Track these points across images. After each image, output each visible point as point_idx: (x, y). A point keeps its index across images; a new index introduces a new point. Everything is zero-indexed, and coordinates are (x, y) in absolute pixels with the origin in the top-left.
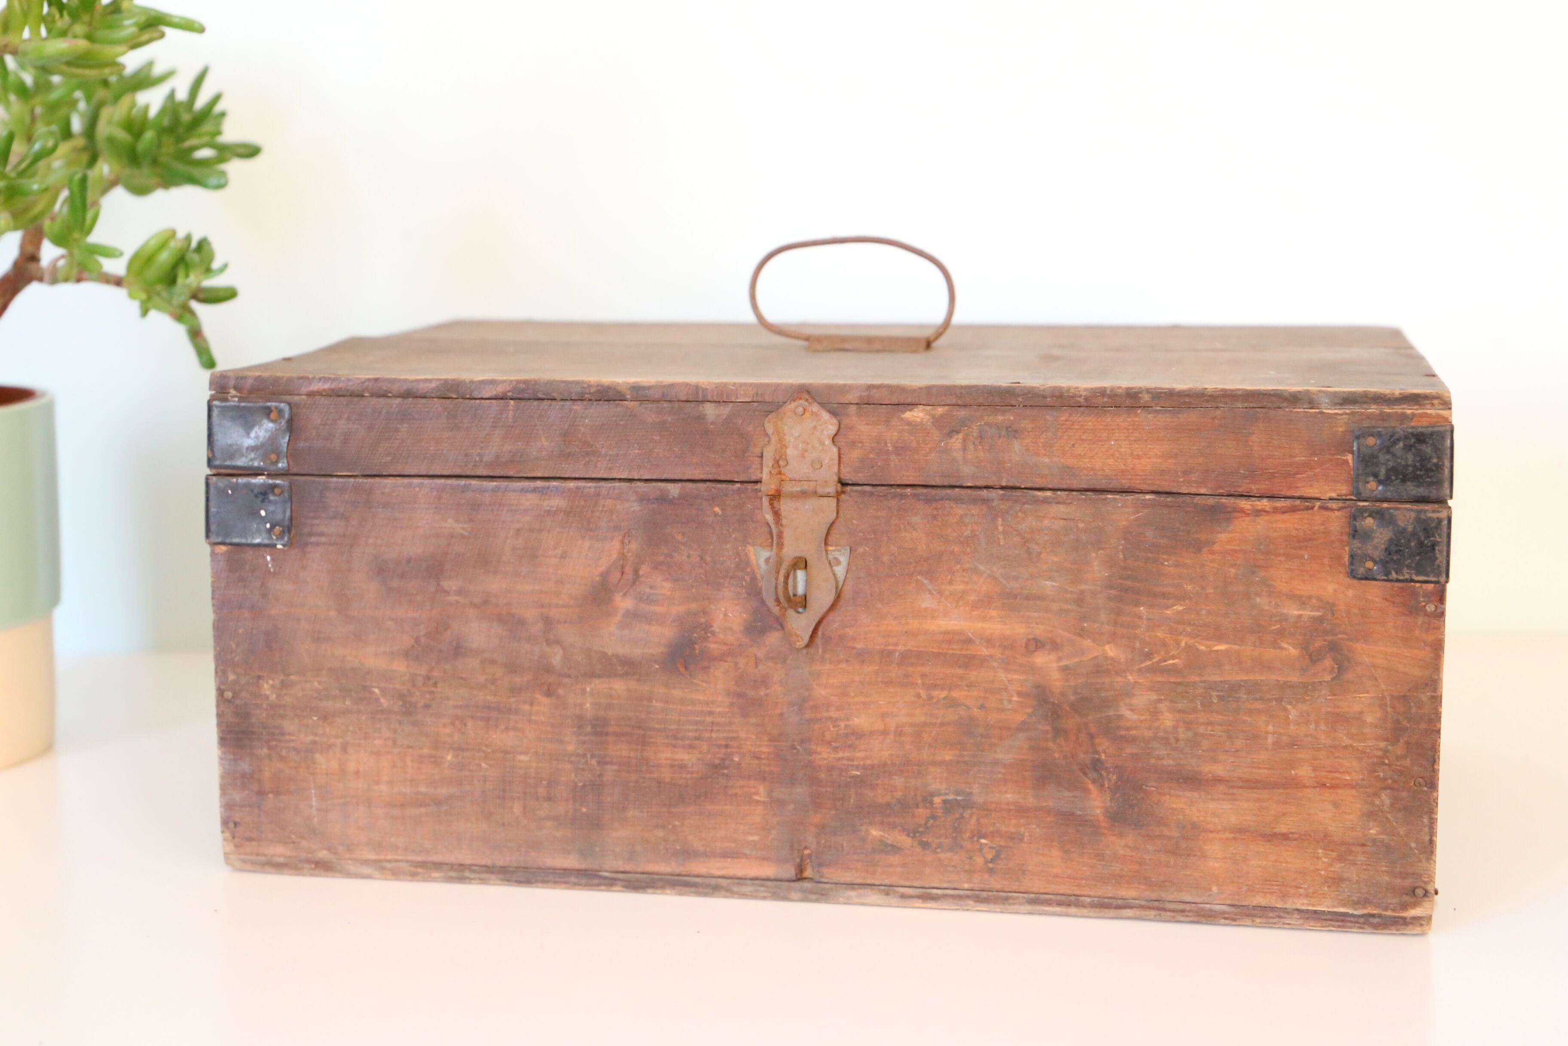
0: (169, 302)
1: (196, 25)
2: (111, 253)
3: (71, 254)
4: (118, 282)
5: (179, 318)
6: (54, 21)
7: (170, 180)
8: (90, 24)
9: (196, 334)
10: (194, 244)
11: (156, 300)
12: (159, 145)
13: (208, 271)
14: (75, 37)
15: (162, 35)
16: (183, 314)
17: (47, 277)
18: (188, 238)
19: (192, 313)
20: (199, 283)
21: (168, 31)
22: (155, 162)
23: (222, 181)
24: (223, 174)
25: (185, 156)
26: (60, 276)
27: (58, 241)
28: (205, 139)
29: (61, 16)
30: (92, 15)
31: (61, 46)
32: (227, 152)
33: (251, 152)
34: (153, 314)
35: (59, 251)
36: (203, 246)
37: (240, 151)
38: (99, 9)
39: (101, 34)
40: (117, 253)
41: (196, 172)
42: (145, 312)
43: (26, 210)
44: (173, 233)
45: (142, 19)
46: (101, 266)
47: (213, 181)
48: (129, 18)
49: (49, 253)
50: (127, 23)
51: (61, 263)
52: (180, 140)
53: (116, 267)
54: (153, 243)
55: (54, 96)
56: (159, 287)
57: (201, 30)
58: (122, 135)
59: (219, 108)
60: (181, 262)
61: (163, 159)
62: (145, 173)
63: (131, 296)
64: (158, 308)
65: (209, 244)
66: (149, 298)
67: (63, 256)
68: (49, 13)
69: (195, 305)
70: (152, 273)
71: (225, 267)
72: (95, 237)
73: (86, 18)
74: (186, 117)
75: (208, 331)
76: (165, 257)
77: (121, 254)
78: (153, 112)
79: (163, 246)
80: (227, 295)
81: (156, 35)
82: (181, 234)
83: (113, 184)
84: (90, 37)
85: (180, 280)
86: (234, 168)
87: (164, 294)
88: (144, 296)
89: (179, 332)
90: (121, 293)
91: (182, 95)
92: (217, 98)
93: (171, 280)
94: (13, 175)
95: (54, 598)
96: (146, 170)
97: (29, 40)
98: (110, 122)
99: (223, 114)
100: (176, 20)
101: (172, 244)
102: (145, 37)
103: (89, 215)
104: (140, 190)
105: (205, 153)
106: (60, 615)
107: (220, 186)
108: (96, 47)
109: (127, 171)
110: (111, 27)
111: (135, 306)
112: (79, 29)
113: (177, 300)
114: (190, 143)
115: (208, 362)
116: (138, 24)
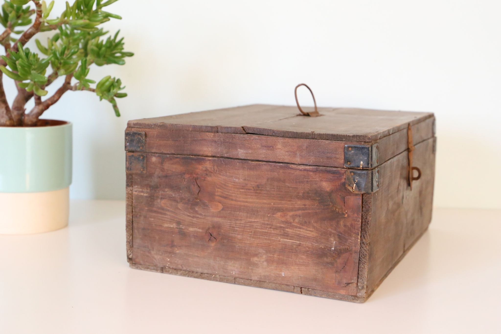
0: (108, 97)
2: (92, 82)
3: (80, 82)
4: (93, 91)
5: (110, 102)
6: (79, 15)
7: (109, 62)
8: (89, 16)
9: (115, 107)
10: (116, 80)
12: (106, 52)
13: (120, 88)
14: (85, 19)
15: (109, 20)
16: (112, 101)
17: (73, 89)
18: (114, 78)
19: (114, 100)
20: (117, 91)
21: (111, 18)
22: (104, 57)
23: (124, 63)
24: (124, 61)
25: (113, 55)
26: (78, 88)
27: (77, 78)
28: (119, 51)
29: (81, 13)
30: (90, 14)
31: (81, 22)
32: (124, 55)
33: (131, 55)
34: (103, 100)
35: (77, 81)
36: (118, 81)
37: (128, 54)
38: (92, 12)
39: (93, 19)
41: (116, 60)
42: (101, 99)
43: (68, 69)
44: (110, 77)
45: (104, 15)
46: (89, 86)
47: (121, 63)
48: (100, 15)
49: (74, 81)
51: (78, 85)
52: (112, 50)
53: (93, 86)
54: (104, 80)
55: (76, 37)
56: (105, 93)
57: (121, 18)
58: (95, 48)
59: (123, 42)
60: (112, 85)
61: (107, 56)
62: (101, 60)
63: (97, 95)
64: (105, 98)
65: (120, 80)
66: (103, 96)
67: (78, 83)
68: (78, 13)
69: (115, 98)
70: (104, 88)
71: (124, 88)
72: (88, 77)
73: (88, 14)
74: (114, 44)
75: (119, 105)
76: (107, 84)
77: (95, 82)
78: (104, 43)
79: (107, 80)
80: (124, 95)
81: (107, 20)
82: (112, 77)
83: (92, 62)
84: (89, 19)
85: (112, 91)
86: (127, 59)
87: (107, 94)
88: (101, 95)
89: (110, 105)
90: (94, 94)
91: (112, 38)
92: (122, 39)
93: (109, 90)
94: (66, 59)
95: (70, 182)
96: (102, 59)
97: (72, 20)
98: (92, 45)
99: (123, 44)
100: (114, 16)
101: (110, 80)
102: (105, 20)
103: (87, 71)
104: (100, 65)
105: (118, 55)
106: (72, 187)
107: (123, 64)
108: (91, 22)
109: (96, 59)
110: (95, 17)
111: (98, 98)
112: (86, 17)
113: (110, 97)
114: (114, 51)
115: (118, 115)
116: (103, 16)
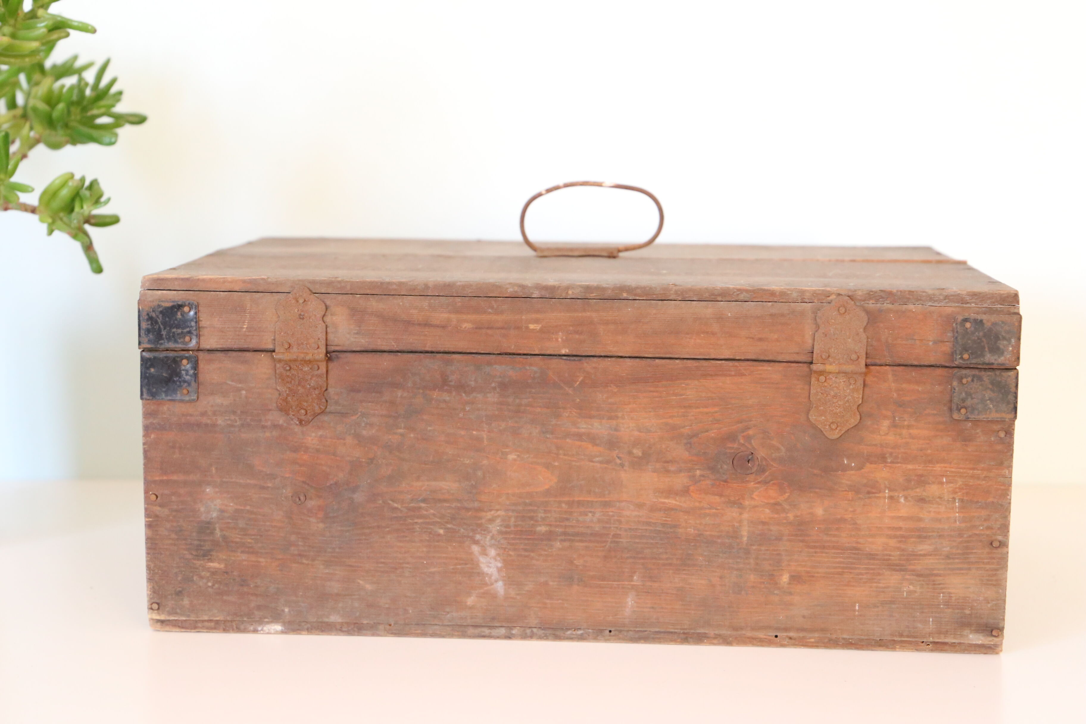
0: (68, 225)
1: (90, 28)
2: (26, 189)
4: (33, 210)
5: (75, 237)
7: (76, 139)
8: (14, 26)
9: (88, 248)
10: (87, 183)
11: (59, 223)
12: (69, 112)
13: (98, 203)
15: (68, 35)
16: (79, 234)
18: (83, 180)
19: (86, 234)
20: (90, 211)
21: (71, 31)
22: (66, 126)
23: (113, 140)
24: (116, 135)
25: (89, 122)
28: (102, 110)
30: (16, 20)
32: (121, 120)
33: (139, 120)
34: (57, 233)
36: (93, 185)
37: (131, 119)
38: (21, 15)
39: (22, 33)
40: (30, 189)
41: (94, 133)
42: (50, 232)
44: (72, 176)
45: (50, 23)
46: (18, 198)
47: (107, 140)
48: (42, 22)
50: (39, 25)
52: (85, 109)
53: (32, 199)
54: (57, 182)
56: (62, 214)
57: (94, 31)
58: (42, 106)
59: (115, 88)
60: (76, 196)
61: (73, 124)
62: (60, 135)
63: (42, 221)
64: (60, 230)
65: (98, 184)
66: (54, 222)
69: (87, 227)
70: (56, 204)
71: (109, 200)
72: (17, 178)
73: (12, 22)
74: (91, 94)
75: (97, 246)
76: (65, 193)
77: (33, 190)
78: (66, 92)
79: (64, 184)
80: (113, 220)
81: (63, 34)
82: (77, 177)
83: (37, 141)
84: (13, 36)
85: (77, 209)
86: (125, 132)
87: (65, 219)
88: (50, 220)
89: (76, 246)
90: (34, 218)
91: (90, 80)
92: (113, 81)
93: (69, 208)
96: (61, 132)
98: (37, 97)
99: (120, 93)
100: (76, 24)
101: (70, 183)
102: (54, 36)
103: (12, 163)
104: (55, 146)
105: (104, 120)
107: (111, 144)
108: (17, 42)
109: (47, 132)
110: (29, 28)
111: (44, 227)
112: (6, 29)
113: (75, 223)
114: (95, 112)
115: (98, 269)
116: (45, 26)
